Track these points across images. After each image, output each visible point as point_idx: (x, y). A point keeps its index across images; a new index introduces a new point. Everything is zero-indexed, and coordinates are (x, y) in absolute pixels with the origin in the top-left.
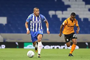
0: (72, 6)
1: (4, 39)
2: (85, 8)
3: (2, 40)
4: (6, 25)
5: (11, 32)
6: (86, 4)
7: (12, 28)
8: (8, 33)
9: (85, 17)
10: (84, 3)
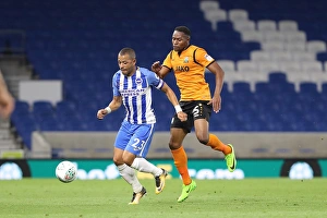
0: (265, 46)
1: (53, 149)
2: (306, 50)
3: (46, 153)
4: (59, 104)
5: (76, 127)
6: (309, 39)
7: (78, 116)
8: (65, 129)
9: (306, 78)
10: (302, 35)
